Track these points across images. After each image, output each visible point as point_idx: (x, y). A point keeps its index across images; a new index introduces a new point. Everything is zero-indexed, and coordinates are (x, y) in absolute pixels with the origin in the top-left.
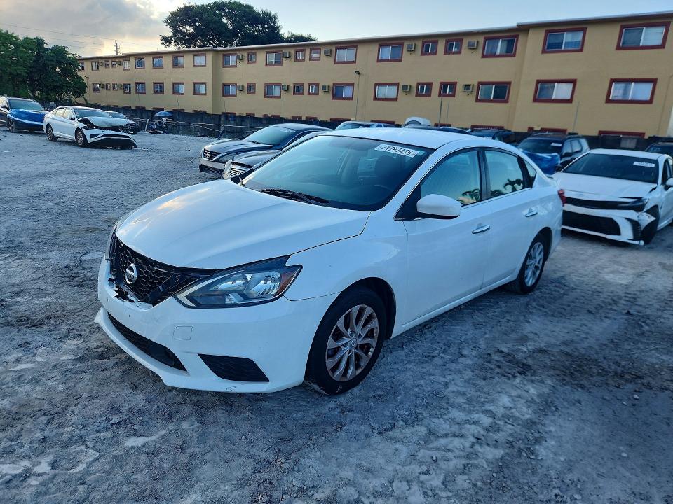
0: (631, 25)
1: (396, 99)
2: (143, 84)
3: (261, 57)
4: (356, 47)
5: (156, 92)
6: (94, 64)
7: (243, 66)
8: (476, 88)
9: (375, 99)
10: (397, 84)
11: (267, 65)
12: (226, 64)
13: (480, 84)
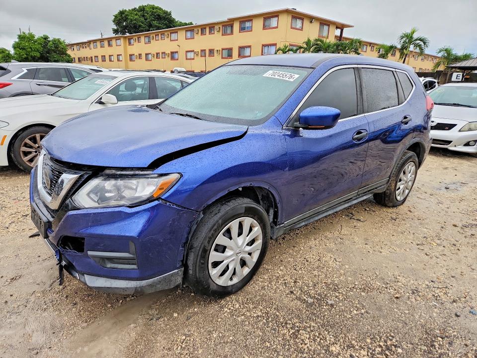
0: (268, 17)
1: (194, 59)
2: (97, 57)
3: (142, 39)
4: (177, 32)
5: (103, 61)
6: (78, 47)
7: (136, 44)
8: (221, 52)
9: (187, 59)
10: (193, 51)
11: (145, 44)
12: (130, 44)
13: (223, 49)
